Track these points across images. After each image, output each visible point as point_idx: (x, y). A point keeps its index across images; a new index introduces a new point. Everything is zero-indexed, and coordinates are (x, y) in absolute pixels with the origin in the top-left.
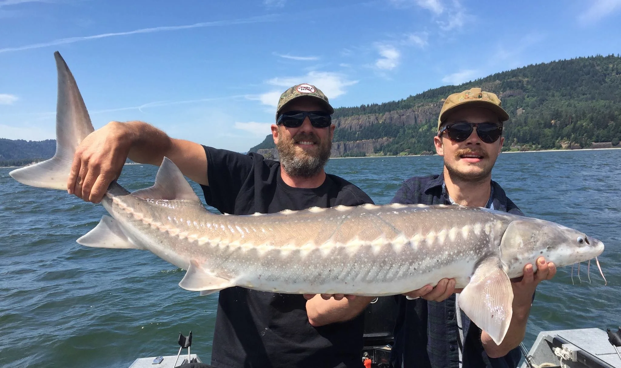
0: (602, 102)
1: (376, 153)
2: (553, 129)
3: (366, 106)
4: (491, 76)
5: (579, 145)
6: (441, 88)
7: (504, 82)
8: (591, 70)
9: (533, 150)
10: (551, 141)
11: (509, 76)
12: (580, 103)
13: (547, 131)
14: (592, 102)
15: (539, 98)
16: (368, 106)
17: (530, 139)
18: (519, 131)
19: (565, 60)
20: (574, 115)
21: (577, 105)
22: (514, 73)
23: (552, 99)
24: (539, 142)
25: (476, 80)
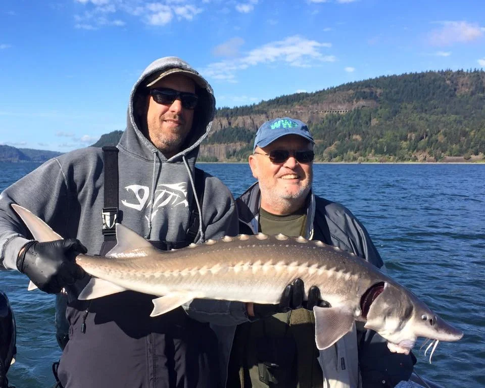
1: (228, 158)
2: (408, 142)
4: (343, 85)
5: (433, 158)
6: (294, 94)
7: (357, 92)
8: (442, 84)
9: (391, 162)
11: (362, 86)
12: (432, 117)
13: (404, 144)
17: (387, 150)
18: (376, 142)
19: (416, 73)
20: (428, 130)
22: (368, 84)
25: (328, 88)
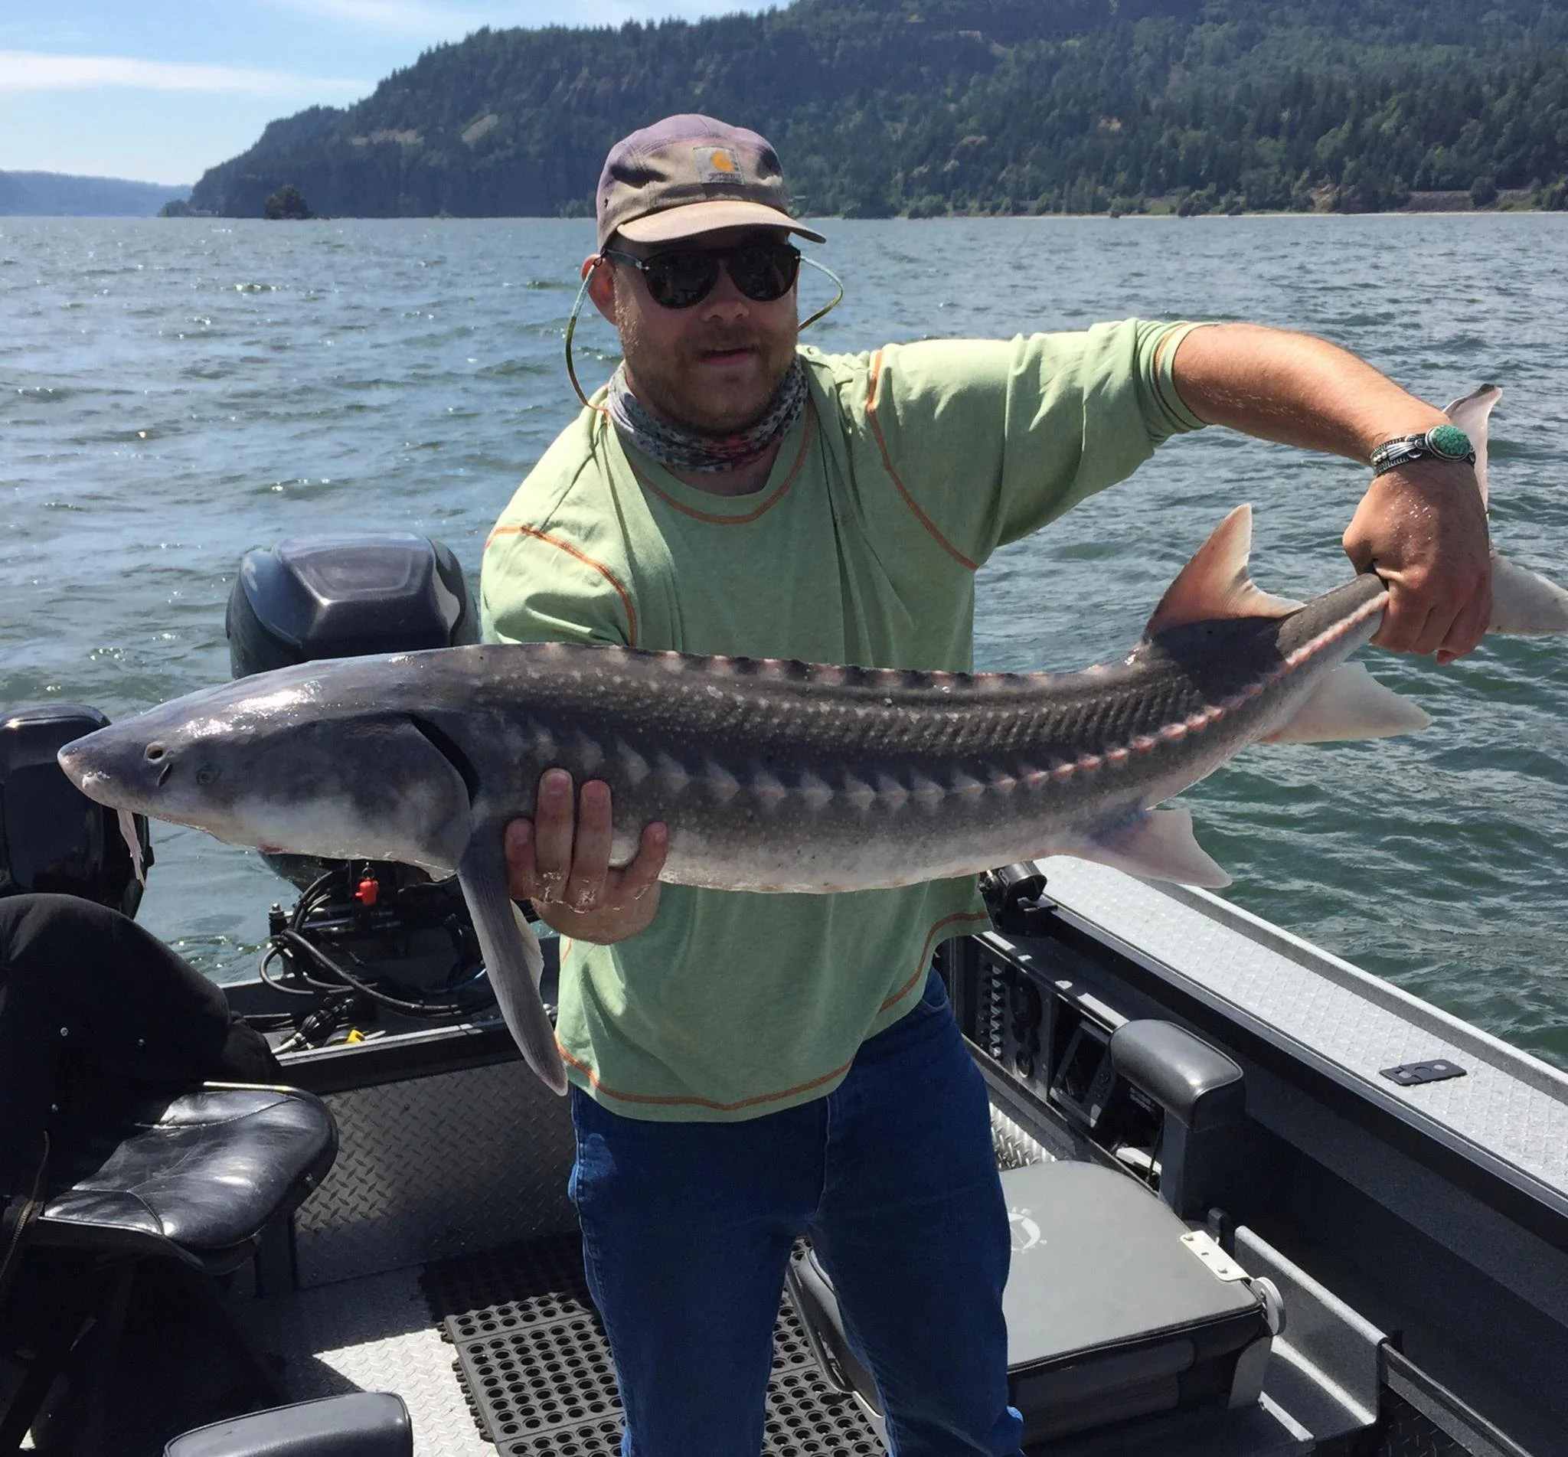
0: (1439, 53)
2: (1284, 139)
3: (644, 26)
10: (1278, 181)
12: (1369, 50)
13: (1268, 148)
14: (1408, 50)
15: (1236, 29)
16: (651, 25)
17: (1210, 172)
18: (1174, 144)
20: (1351, 94)
21: (1358, 60)
23: (1279, 32)
24: (1240, 184)
